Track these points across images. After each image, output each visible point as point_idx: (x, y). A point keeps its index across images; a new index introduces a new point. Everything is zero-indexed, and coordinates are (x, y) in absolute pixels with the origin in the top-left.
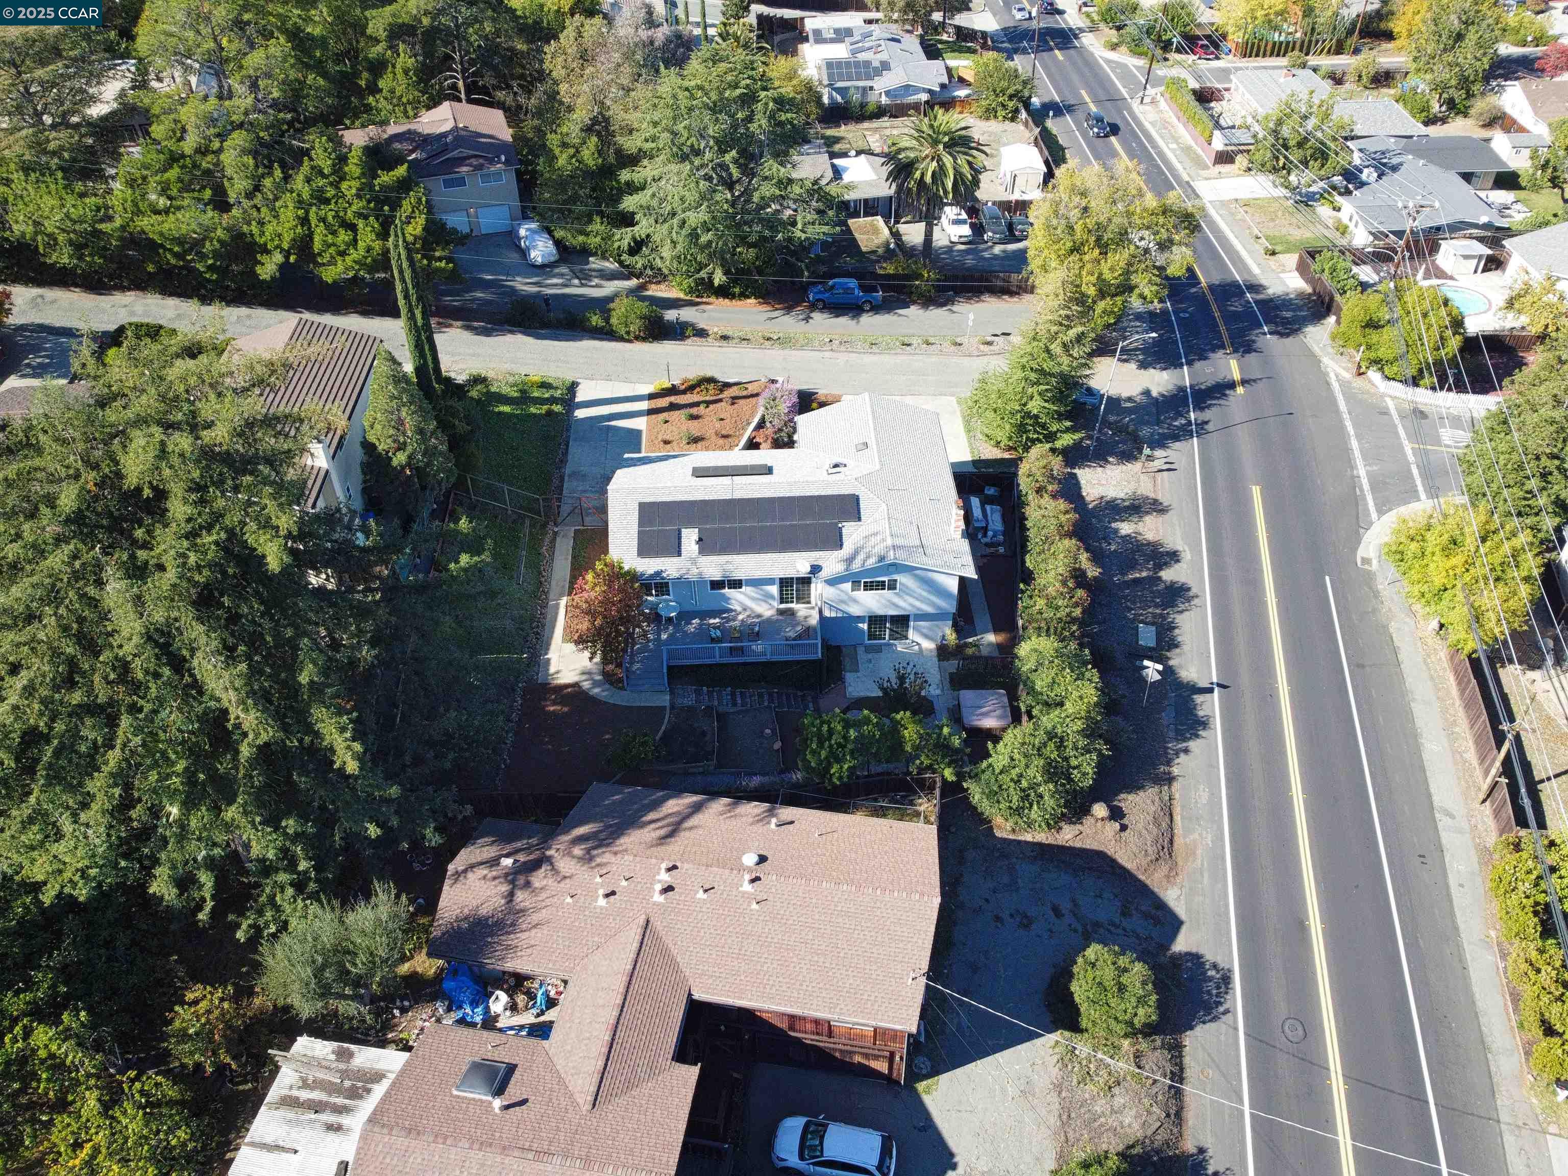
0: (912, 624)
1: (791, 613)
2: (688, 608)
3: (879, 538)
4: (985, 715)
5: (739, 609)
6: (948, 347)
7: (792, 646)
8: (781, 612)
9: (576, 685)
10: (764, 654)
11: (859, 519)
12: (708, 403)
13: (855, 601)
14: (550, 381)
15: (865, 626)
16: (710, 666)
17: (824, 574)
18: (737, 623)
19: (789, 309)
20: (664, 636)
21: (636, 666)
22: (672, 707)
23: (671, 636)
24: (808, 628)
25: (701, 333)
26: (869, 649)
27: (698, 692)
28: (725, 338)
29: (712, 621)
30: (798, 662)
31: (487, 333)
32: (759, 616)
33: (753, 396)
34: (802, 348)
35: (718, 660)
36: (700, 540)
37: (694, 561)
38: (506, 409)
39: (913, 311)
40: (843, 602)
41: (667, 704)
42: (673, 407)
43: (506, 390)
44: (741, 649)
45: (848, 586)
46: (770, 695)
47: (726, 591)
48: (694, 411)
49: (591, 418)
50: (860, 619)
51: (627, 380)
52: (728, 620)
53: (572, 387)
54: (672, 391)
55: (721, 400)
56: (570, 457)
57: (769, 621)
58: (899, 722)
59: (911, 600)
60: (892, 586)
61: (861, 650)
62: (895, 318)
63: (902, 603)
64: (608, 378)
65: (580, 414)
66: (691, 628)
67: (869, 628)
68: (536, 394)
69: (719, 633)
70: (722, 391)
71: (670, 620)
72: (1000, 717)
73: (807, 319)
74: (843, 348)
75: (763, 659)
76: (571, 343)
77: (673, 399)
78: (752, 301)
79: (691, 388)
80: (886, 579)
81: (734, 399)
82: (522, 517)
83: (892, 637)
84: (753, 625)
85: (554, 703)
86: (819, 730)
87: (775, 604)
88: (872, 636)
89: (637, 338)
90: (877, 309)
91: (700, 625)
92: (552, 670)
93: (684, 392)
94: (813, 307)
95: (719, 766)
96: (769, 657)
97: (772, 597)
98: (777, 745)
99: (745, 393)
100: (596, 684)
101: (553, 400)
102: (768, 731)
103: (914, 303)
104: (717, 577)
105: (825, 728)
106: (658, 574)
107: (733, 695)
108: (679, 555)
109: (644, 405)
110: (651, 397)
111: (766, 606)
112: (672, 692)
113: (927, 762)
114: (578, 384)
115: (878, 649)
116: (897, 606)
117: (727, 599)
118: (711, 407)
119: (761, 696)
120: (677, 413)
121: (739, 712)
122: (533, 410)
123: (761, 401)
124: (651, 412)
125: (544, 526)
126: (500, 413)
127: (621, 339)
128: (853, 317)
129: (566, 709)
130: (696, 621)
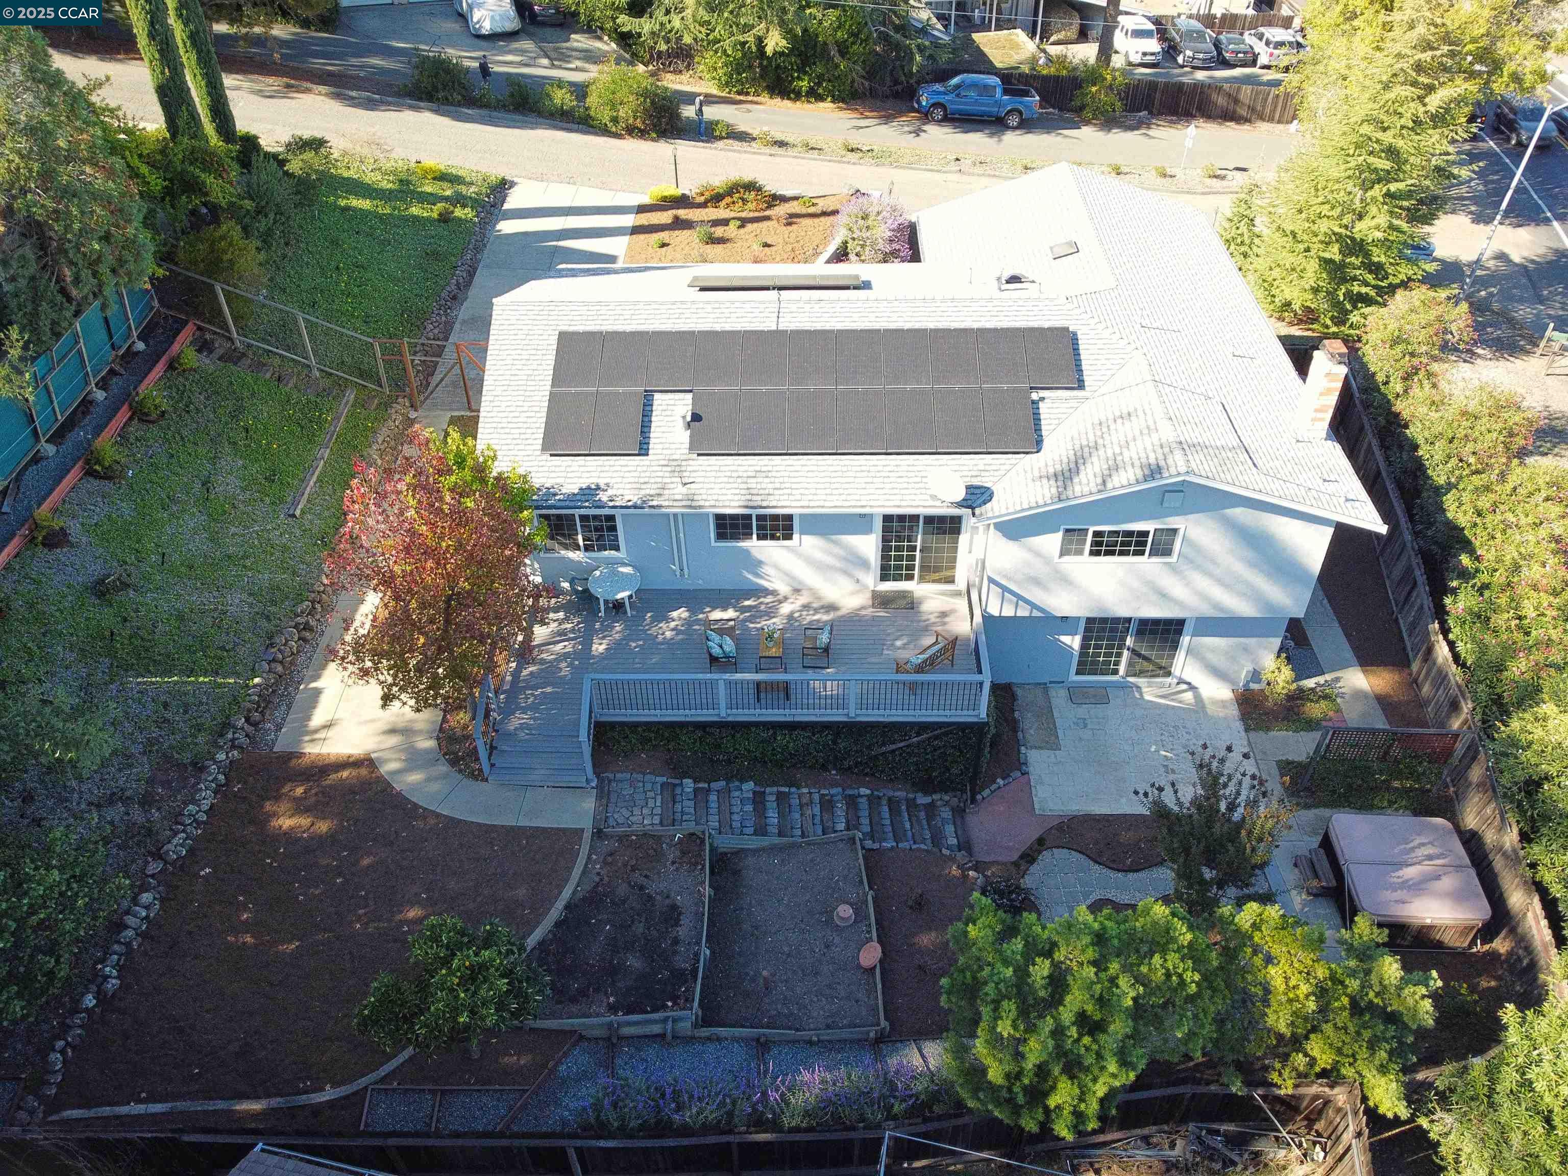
0: (1185, 640)
1: (910, 604)
2: (660, 581)
3: (1137, 424)
4: (1418, 887)
5: (783, 588)
6: (1151, 177)
7: (913, 687)
8: (882, 600)
9: (367, 762)
10: (840, 702)
11: (1081, 386)
12: (744, 222)
13: (1065, 580)
14: (461, 173)
15: (1074, 642)
16: (703, 726)
17: (997, 508)
18: (777, 622)
19: (887, 119)
20: (599, 647)
21: (517, 720)
22: (599, 834)
23: (616, 649)
24: (954, 642)
25: (742, 137)
26: (1077, 695)
27: (670, 792)
28: (781, 144)
29: (717, 615)
30: (923, 727)
31: (370, 105)
32: (831, 608)
33: (824, 214)
34: (909, 166)
35: (723, 712)
36: (696, 417)
37: (676, 468)
38: (365, 204)
39: (1087, 132)
40: (1036, 581)
41: (587, 824)
42: (679, 224)
43: (371, 178)
44: (785, 689)
45: (1052, 542)
46: (852, 802)
47: (754, 545)
48: (719, 231)
49: (526, 234)
50: (1066, 623)
51: (603, 186)
52: (756, 613)
53: (503, 187)
54: (682, 201)
55: (768, 218)
56: (473, 292)
57: (853, 620)
58: (1244, 938)
59: (1203, 583)
60: (1162, 548)
61: (1059, 697)
62: (1059, 138)
63: (1178, 590)
64: (571, 181)
65: (507, 227)
66: (667, 630)
67: (1084, 646)
68: (428, 189)
69: (729, 645)
70: (770, 206)
71: (618, 607)
72: (1459, 897)
73: (917, 132)
74: (978, 170)
75: (836, 716)
76: (517, 132)
77: (683, 213)
78: (827, 106)
79: (716, 199)
80: (1149, 526)
81: (791, 219)
82: (342, 386)
83: (1132, 671)
84: (818, 627)
85: (301, 807)
86: (1022, 973)
87: (871, 580)
88: (1086, 665)
89: (631, 131)
90: (1027, 125)
91: (689, 623)
92: (318, 718)
93: (704, 205)
94: (926, 116)
95: (706, 1021)
96: (854, 713)
97: (864, 564)
98: (871, 955)
99: (812, 210)
100: (414, 759)
101: (459, 200)
102: (845, 911)
103: (1087, 123)
104: (732, 508)
105: (1041, 970)
106: (589, 493)
107: (759, 800)
108: (643, 450)
109: (628, 220)
110: (642, 209)
111: (846, 584)
112: (603, 793)
113: (1324, 1060)
114: (512, 184)
115: (1100, 696)
116: (1164, 595)
117: (755, 565)
118: (750, 227)
119: (827, 805)
120: (686, 233)
121: (772, 850)
122: (415, 210)
123: (841, 219)
124: (636, 230)
125: (386, 405)
126: (347, 209)
127: (604, 131)
128: (992, 135)
129: (323, 827)
130: (681, 613)
